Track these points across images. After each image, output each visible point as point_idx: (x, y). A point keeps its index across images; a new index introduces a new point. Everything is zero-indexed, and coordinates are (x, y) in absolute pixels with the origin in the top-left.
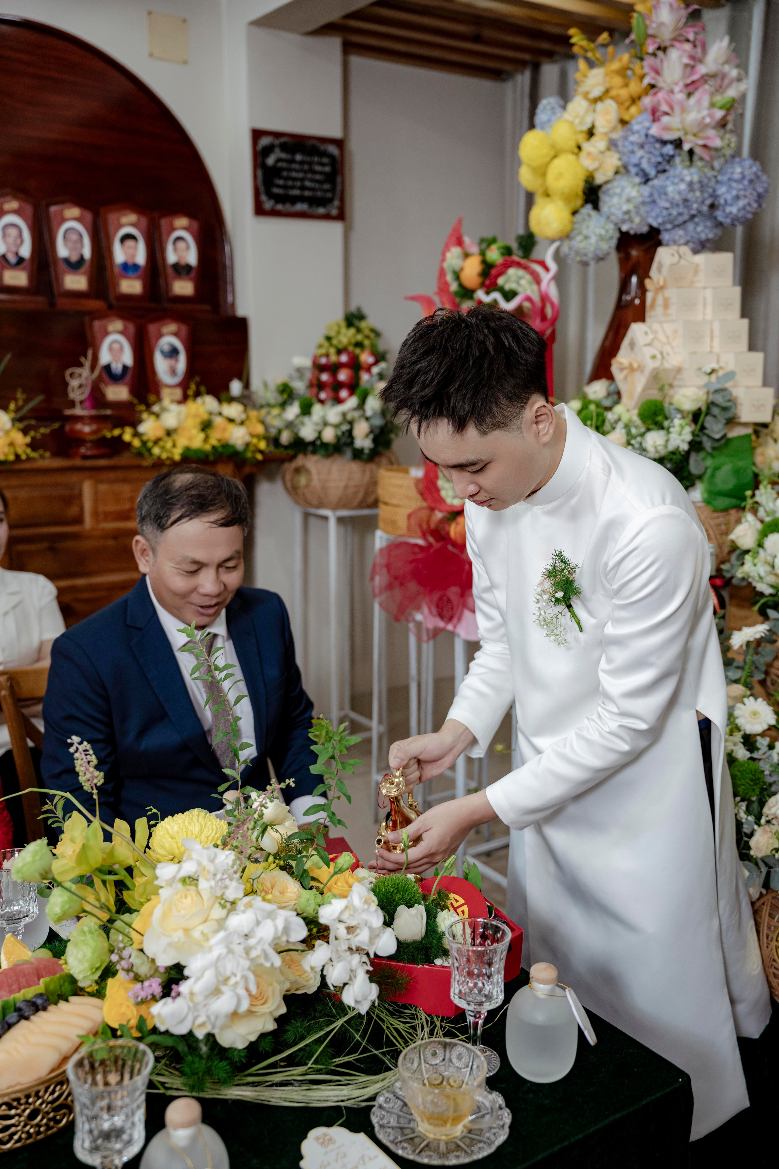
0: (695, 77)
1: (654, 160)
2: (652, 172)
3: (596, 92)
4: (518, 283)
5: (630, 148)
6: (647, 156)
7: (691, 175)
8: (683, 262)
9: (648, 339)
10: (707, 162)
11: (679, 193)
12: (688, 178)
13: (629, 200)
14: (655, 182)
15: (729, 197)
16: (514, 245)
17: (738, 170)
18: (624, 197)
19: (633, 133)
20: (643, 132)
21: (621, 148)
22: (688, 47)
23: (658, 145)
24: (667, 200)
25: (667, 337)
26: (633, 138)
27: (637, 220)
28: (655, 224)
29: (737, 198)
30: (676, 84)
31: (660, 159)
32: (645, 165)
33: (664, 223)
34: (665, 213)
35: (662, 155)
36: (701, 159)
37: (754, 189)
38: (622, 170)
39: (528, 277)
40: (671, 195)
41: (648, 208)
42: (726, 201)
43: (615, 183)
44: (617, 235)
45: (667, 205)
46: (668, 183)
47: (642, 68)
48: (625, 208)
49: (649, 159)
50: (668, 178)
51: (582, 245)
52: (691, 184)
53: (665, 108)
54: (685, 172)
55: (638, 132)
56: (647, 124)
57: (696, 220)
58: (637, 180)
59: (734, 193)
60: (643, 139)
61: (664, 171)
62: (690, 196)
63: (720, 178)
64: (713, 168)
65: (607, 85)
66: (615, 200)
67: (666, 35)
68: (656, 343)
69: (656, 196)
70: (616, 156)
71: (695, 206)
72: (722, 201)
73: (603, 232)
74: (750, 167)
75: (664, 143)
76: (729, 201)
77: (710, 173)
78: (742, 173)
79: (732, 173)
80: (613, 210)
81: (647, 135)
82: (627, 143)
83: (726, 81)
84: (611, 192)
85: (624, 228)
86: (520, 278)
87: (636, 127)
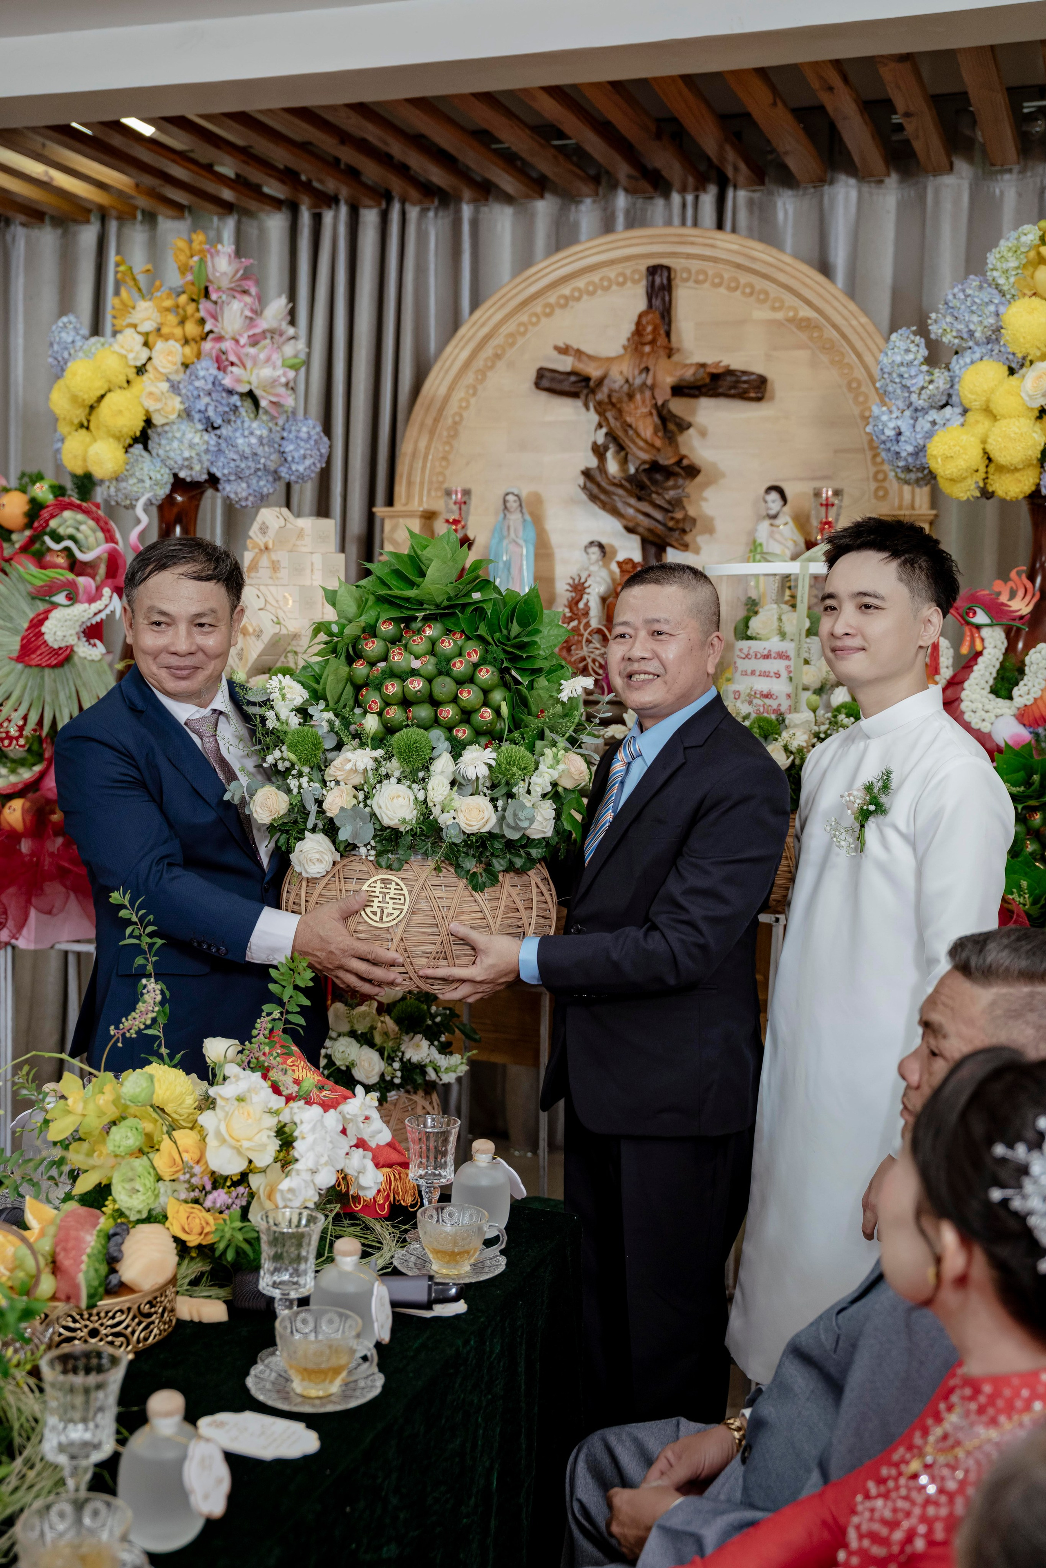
0: (257, 330)
1: (221, 409)
2: (218, 422)
3: (148, 326)
4: (78, 529)
5: (195, 393)
6: (213, 404)
7: (259, 428)
8: (289, 525)
9: (261, 603)
10: (273, 418)
11: (249, 445)
12: (258, 433)
13: (191, 446)
14: (224, 431)
15: (296, 455)
16: (69, 485)
17: (304, 429)
18: (186, 442)
19: (197, 378)
20: (211, 379)
21: (184, 391)
22: (248, 299)
23: (224, 395)
24: (237, 452)
25: (277, 601)
26: (197, 384)
27: (197, 468)
28: (219, 474)
29: (304, 457)
30: (241, 335)
31: (227, 409)
32: (211, 413)
33: (230, 473)
34: (232, 464)
35: (229, 404)
36: (266, 412)
37: (319, 450)
38: (184, 415)
39: (92, 523)
40: (240, 448)
41: (209, 457)
42: (293, 458)
43: (175, 427)
44: (172, 480)
45: (235, 457)
46: (238, 434)
47: (198, 310)
48: (186, 454)
49: (216, 407)
50: (236, 430)
51: (135, 489)
52: (261, 438)
53: (233, 358)
54: (255, 425)
55: (204, 377)
56: (214, 371)
57: (259, 473)
58: (200, 427)
59: (302, 452)
60: (210, 386)
61: (229, 422)
62: (260, 450)
63: (285, 434)
64: (276, 424)
65: (159, 321)
66: (175, 444)
67: (225, 283)
68: (268, 607)
69: (224, 445)
70: (179, 399)
71: (262, 461)
72: (289, 459)
73: (159, 477)
74: (314, 428)
75: (230, 392)
76: (296, 460)
77: (274, 428)
78: (308, 433)
79: (298, 431)
80: (172, 454)
81: (213, 383)
82: (191, 388)
83: (284, 337)
84: (170, 435)
85: (182, 475)
86: (80, 523)
87: (202, 373)
